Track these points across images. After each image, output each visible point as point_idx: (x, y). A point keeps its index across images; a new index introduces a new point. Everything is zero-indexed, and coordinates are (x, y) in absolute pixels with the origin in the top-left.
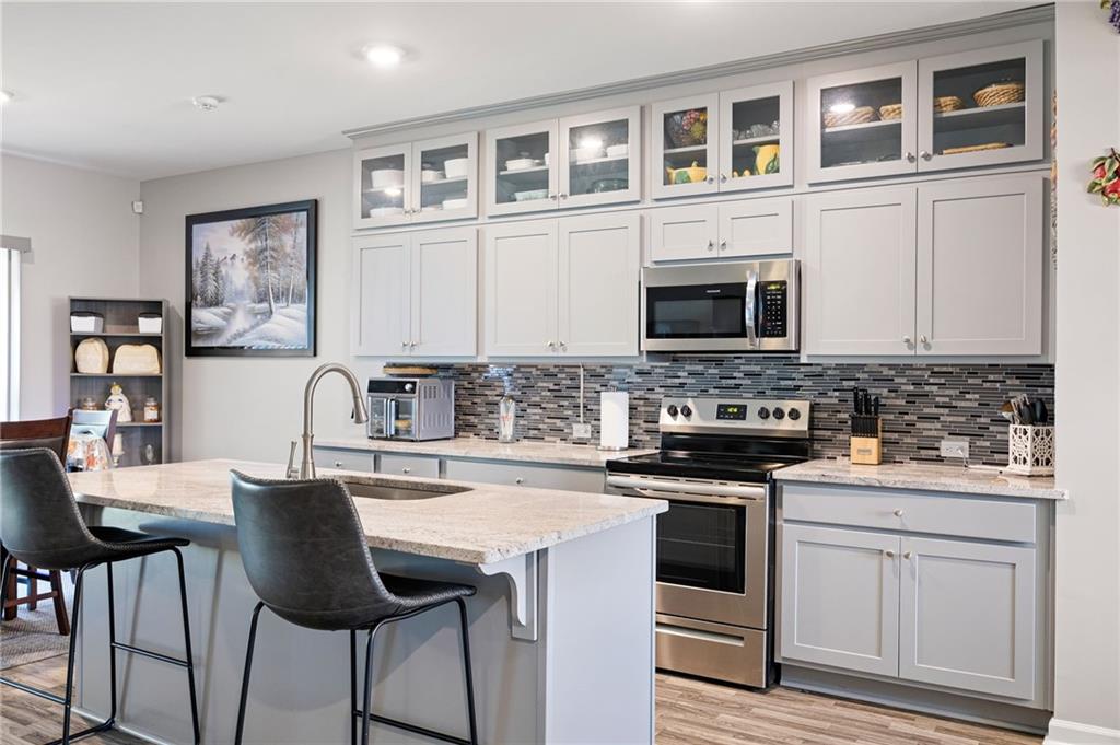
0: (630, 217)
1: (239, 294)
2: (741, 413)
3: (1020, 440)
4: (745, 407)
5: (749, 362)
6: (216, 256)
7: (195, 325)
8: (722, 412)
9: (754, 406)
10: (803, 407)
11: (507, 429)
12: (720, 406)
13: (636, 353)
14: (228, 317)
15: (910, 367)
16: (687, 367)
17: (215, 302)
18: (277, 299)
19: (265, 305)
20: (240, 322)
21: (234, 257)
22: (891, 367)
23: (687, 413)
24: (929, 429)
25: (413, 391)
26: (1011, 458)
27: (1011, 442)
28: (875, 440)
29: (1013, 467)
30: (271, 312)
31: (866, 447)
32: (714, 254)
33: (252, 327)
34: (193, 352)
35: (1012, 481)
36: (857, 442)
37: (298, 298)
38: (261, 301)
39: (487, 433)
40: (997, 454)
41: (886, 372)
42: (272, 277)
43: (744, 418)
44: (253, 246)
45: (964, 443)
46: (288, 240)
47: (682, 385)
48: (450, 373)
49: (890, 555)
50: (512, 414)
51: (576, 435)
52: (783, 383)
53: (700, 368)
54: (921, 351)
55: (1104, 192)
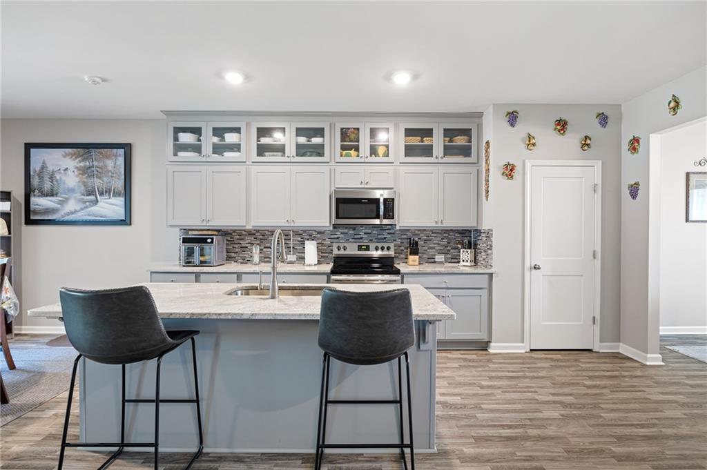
0: (326, 168)
1: (72, 190)
2: (368, 249)
3: (466, 255)
4: (369, 246)
5: (366, 228)
6: (50, 168)
7: (32, 207)
8: (360, 248)
9: (372, 246)
10: (392, 245)
11: (256, 259)
12: (359, 246)
13: (329, 225)
14: (62, 203)
15: (425, 230)
16: (340, 231)
17: (52, 194)
18: (101, 194)
19: (92, 197)
20: (72, 206)
21: (67, 169)
22: (419, 230)
23: (345, 249)
24: (431, 252)
25: (212, 242)
26: (461, 260)
27: (461, 255)
28: (418, 257)
29: (462, 263)
30: (97, 201)
31: (414, 259)
32: (363, 186)
33: (82, 209)
34: (29, 222)
35: (462, 268)
36: (411, 258)
37: (117, 194)
38: (89, 195)
39: (241, 261)
40: (456, 259)
41: (417, 232)
42: (97, 182)
43: (369, 250)
44: (82, 164)
45: (443, 256)
46: (110, 164)
47: (338, 238)
48: (220, 233)
49: (443, 297)
50: (258, 251)
51: (289, 260)
52: (380, 236)
53: (346, 231)
54: (440, 225)
55: (506, 175)
